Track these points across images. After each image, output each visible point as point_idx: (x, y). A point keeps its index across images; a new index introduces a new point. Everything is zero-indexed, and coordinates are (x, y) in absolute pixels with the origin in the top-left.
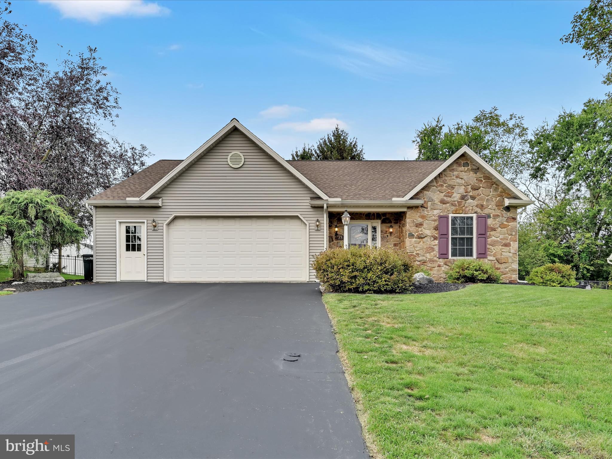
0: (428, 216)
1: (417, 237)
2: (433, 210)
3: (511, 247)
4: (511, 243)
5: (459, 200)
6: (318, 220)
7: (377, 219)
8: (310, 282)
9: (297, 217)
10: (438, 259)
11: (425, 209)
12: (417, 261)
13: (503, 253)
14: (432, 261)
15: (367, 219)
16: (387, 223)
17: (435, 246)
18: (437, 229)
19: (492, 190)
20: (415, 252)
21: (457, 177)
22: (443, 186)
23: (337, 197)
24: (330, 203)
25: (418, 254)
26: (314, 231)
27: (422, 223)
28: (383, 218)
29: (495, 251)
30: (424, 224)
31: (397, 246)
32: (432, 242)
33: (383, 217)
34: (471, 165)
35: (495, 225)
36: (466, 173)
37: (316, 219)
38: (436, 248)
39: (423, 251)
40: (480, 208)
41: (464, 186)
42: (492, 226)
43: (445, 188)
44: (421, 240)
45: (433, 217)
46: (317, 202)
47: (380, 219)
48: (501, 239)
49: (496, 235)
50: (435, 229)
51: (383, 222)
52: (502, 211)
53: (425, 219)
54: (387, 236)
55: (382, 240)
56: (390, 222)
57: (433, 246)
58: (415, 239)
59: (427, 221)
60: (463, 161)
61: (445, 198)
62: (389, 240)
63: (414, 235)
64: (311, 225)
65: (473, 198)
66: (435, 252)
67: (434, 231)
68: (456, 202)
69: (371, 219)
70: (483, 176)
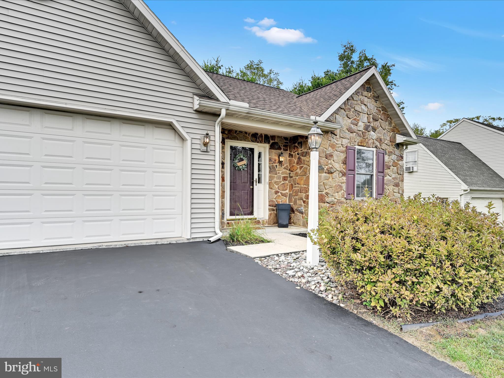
0: (338, 145)
1: (327, 171)
2: (342, 138)
3: (400, 187)
4: (400, 182)
5: (364, 131)
6: (207, 134)
7: (265, 142)
8: (191, 241)
9: (170, 126)
10: (345, 201)
11: (335, 137)
12: (326, 203)
13: (394, 193)
14: (340, 203)
15: (253, 141)
16: (276, 149)
17: (343, 184)
18: (345, 163)
19: (387, 123)
20: (325, 191)
21: (362, 102)
22: (351, 110)
23: (243, 101)
24: (231, 108)
25: (327, 194)
26: (199, 152)
27: (332, 154)
28: (271, 142)
29: (389, 192)
30: (334, 156)
31: (287, 180)
32: (341, 179)
33: (272, 140)
34: (373, 91)
35: (390, 162)
36: (369, 99)
37: (205, 132)
38: (344, 186)
39: (332, 189)
40: (379, 142)
41: (368, 114)
42: (387, 163)
43: (352, 113)
44: (330, 175)
45: (342, 148)
46: (209, 104)
47: (269, 143)
48: (393, 178)
49: (390, 174)
50: (343, 162)
51: (272, 147)
52: (394, 147)
53: (334, 150)
54: (276, 166)
55: (270, 172)
56: (279, 148)
57: (340, 184)
58: (324, 174)
59: (336, 152)
60: (367, 85)
61: (352, 126)
62: (278, 172)
63: (324, 169)
64: (194, 141)
65: (374, 130)
66: (343, 191)
67: (342, 165)
68: (361, 132)
69: (258, 142)
70: (382, 106)
